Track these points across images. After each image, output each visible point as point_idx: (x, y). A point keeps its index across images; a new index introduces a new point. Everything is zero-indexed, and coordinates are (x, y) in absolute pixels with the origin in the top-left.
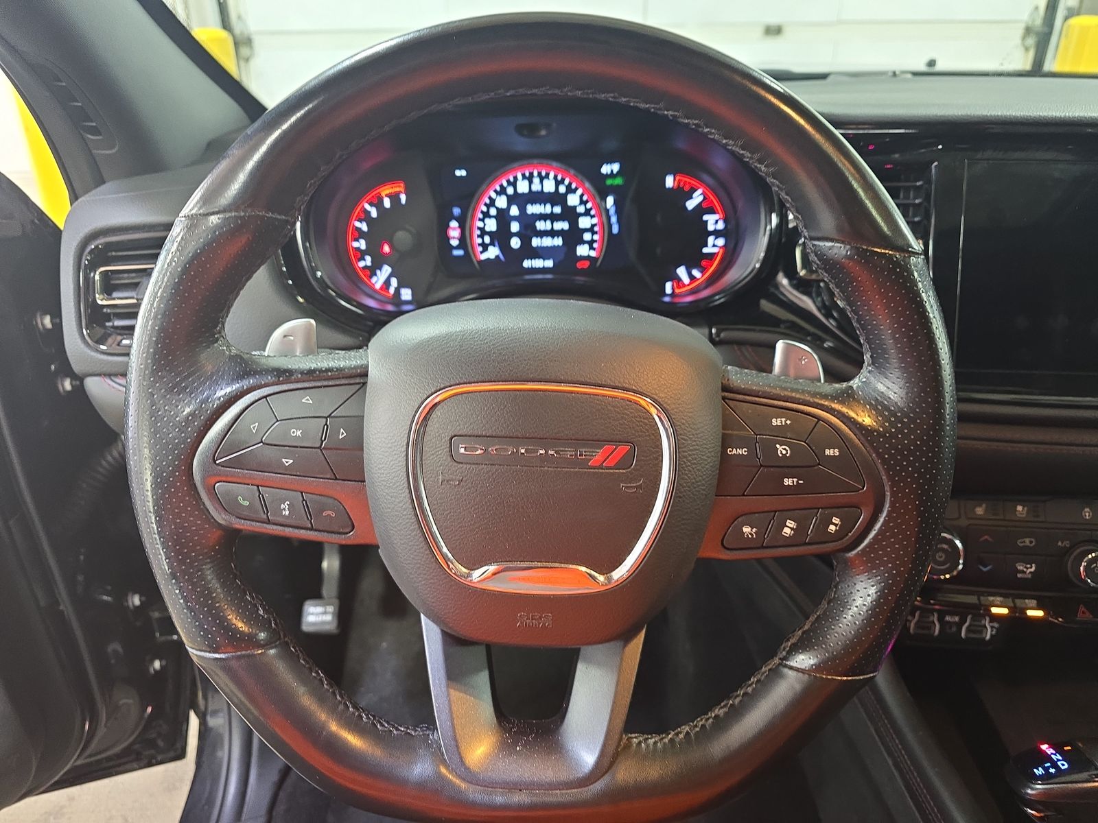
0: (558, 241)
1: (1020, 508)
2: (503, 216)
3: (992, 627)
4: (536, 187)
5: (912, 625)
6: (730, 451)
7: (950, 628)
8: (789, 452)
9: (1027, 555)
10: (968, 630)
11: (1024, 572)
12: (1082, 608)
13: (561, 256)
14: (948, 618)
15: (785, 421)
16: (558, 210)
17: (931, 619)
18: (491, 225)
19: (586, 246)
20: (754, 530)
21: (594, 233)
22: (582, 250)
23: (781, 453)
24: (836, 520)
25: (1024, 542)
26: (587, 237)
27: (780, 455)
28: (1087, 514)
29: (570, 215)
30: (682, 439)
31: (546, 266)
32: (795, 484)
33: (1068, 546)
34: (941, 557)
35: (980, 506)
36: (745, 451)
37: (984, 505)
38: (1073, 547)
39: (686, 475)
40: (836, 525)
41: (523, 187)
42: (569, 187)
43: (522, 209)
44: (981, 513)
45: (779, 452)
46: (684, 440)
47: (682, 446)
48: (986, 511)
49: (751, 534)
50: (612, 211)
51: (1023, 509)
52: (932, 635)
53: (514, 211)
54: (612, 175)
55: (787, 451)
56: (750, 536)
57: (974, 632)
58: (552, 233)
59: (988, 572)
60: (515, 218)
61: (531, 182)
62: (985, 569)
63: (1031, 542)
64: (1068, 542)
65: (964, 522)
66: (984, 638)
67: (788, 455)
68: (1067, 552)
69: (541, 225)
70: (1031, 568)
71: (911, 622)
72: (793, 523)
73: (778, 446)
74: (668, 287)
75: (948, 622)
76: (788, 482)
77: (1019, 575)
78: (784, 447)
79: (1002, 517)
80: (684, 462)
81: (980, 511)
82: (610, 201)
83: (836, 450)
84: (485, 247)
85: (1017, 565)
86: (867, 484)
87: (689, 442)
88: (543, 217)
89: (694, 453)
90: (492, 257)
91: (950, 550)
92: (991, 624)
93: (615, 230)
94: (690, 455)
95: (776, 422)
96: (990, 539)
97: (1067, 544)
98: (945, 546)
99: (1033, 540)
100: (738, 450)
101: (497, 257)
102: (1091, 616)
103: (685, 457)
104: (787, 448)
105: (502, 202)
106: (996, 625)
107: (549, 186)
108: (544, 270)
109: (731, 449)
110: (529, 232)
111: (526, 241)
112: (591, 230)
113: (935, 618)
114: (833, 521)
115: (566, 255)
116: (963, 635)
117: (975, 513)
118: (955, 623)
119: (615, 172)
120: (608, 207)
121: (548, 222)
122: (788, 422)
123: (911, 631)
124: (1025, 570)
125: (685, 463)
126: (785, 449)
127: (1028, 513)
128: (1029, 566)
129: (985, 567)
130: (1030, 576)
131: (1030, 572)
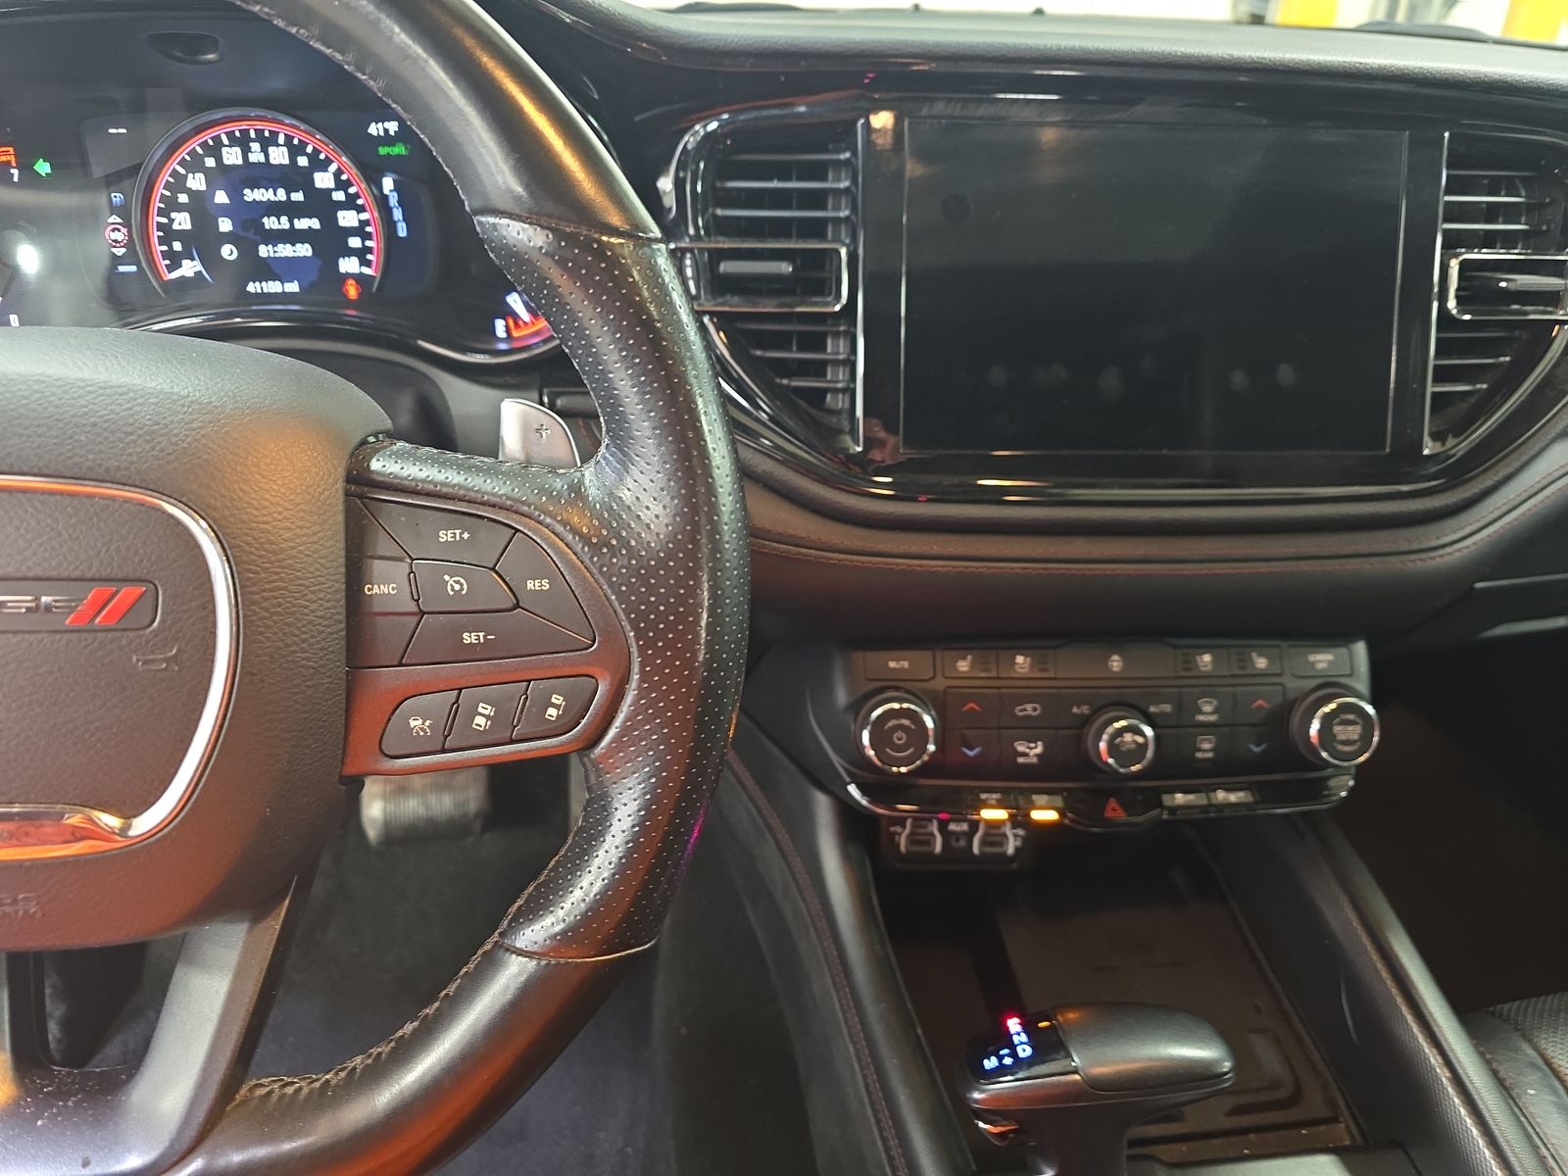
0: (304, 250)
1: (1020, 659)
2: (200, 207)
3: (1016, 836)
4: (257, 156)
5: (903, 841)
6: (369, 590)
7: (958, 840)
8: (465, 587)
9: (1030, 730)
10: (984, 842)
11: (1026, 755)
12: (1113, 803)
13: (313, 276)
14: (952, 827)
15: (461, 534)
16: (297, 196)
17: (929, 829)
18: (182, 221)
19: (355, 260)
20: (428, 723)
21: (366, 236)
22: (349, 265)
23: (453, 589)
24: (557, 699)
25: (1025, 710)
26: (355, 242)
27: (452, 593)
28: (1116, 663)
29: (321, 205)
30: (246, 570)
31: (286, 290)
32: (482, 641)
33: (1086, 712)
34: (900, 739)
35: (965, 658)
36: (393, 589)
37: (969, 657)
38: (1096, 711)
39: (261, 633)
40: (557, 707)
41: (232, 156)
42: (313, 157)
43: (235, 194)
44: (966, 669)
45: (449, 588)
46: (250, 571)
47: (248, 583)
48: (972, 666)
49: (422, 729)
50: (393, 200)
51: (1025, 660)
52: (932, 853)
53: (221, 197)
54: (387, 139)
55: (462, 585)
56: (422, 734)
57: (992, 844)
58: (292, 236)
59: (977, 756)
60: (224, 211)
61: (246, 151)
62: (971, 753)
63: (1035, 710)
64: (1086, 707)
65: (940, 684)
66: (1006, 851)
67: (464, 592)
68: (1085, 721)
69: (270, 223)
70: (1036, 748)
71: (900, 834)
72: (489, 707)
73: (447, 578)
74: (500, 326)
75: (954, 833)
76: (469, 638)
77: (1021, 760)
78: (456, 579)
79: (994, 674)
80: (254, 611)
81: (963, 666)
82: (388, 184)
83: (545, 582)
84: (175, 261)
85: (1016, 744)
86: (599, 636)
87: (263, 575)
88: (275, 209)
89: (275, 594)
90: (190, 274)
91: (913, 727)
92: (1015, 831)
93: (402, 231)
94: (265, 599)
95: (445, 536)
96: (977, 708)
97: (1085, 710)
98: (906, 722)
99: (1036, 705)
100: (382, 586)
101: (198, 273)
102: (1123, 814)
103: (254, 603)
104: (462, 581)
105: (197, 182)
106: (1021, 832)
107: (279, 156)
108: (284, 297)
109: (370, 586)
110: (251, 235)
111: (247, 249)
112: (360, 231)
113: (934, 828)
114: (553, 700)
115: (323, 274)
116: (976, 849)
117: (955, 669)
118: (964, 833)
119: (392, 133)
120: (386, 191)
121: (284, 219)
122: (466, 536)
123: (903, 849)
124: (1028, 751)
125: (256, 614)
126: (457, 582)
127: (1032, 666)
128: (1032, 745)
129: (971, 749)
130: (1035, 760)
131: (1037, 755)
